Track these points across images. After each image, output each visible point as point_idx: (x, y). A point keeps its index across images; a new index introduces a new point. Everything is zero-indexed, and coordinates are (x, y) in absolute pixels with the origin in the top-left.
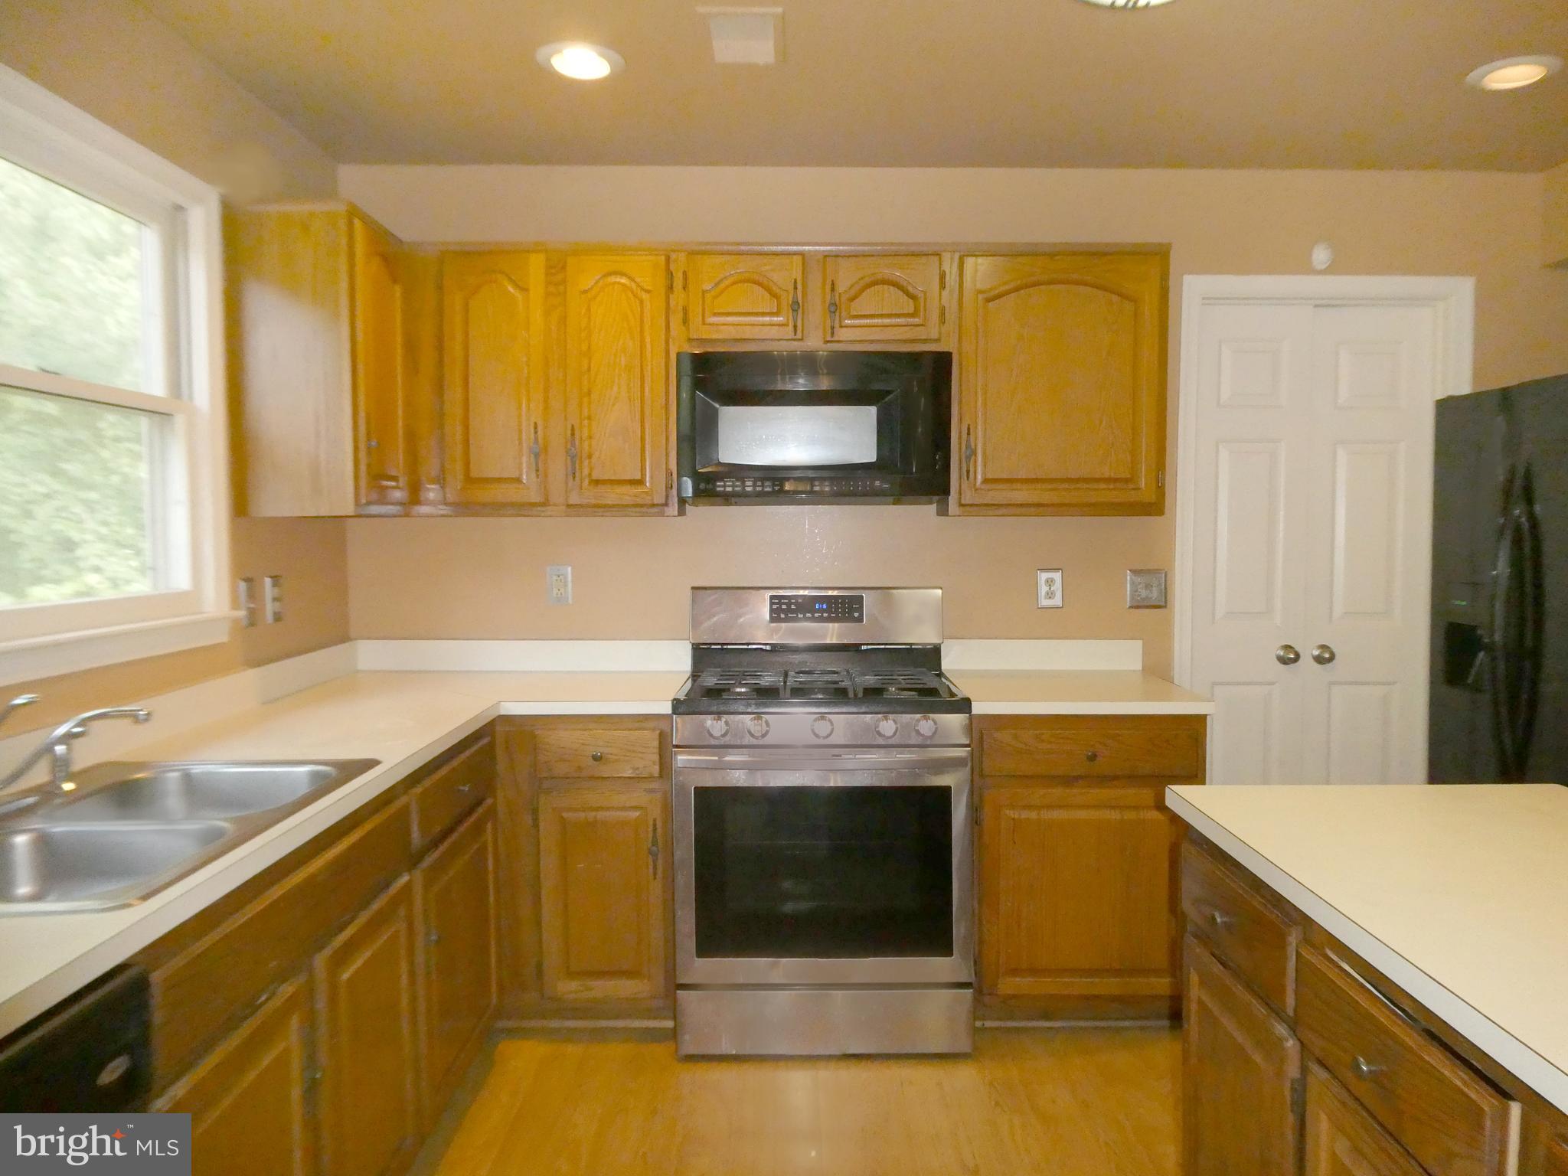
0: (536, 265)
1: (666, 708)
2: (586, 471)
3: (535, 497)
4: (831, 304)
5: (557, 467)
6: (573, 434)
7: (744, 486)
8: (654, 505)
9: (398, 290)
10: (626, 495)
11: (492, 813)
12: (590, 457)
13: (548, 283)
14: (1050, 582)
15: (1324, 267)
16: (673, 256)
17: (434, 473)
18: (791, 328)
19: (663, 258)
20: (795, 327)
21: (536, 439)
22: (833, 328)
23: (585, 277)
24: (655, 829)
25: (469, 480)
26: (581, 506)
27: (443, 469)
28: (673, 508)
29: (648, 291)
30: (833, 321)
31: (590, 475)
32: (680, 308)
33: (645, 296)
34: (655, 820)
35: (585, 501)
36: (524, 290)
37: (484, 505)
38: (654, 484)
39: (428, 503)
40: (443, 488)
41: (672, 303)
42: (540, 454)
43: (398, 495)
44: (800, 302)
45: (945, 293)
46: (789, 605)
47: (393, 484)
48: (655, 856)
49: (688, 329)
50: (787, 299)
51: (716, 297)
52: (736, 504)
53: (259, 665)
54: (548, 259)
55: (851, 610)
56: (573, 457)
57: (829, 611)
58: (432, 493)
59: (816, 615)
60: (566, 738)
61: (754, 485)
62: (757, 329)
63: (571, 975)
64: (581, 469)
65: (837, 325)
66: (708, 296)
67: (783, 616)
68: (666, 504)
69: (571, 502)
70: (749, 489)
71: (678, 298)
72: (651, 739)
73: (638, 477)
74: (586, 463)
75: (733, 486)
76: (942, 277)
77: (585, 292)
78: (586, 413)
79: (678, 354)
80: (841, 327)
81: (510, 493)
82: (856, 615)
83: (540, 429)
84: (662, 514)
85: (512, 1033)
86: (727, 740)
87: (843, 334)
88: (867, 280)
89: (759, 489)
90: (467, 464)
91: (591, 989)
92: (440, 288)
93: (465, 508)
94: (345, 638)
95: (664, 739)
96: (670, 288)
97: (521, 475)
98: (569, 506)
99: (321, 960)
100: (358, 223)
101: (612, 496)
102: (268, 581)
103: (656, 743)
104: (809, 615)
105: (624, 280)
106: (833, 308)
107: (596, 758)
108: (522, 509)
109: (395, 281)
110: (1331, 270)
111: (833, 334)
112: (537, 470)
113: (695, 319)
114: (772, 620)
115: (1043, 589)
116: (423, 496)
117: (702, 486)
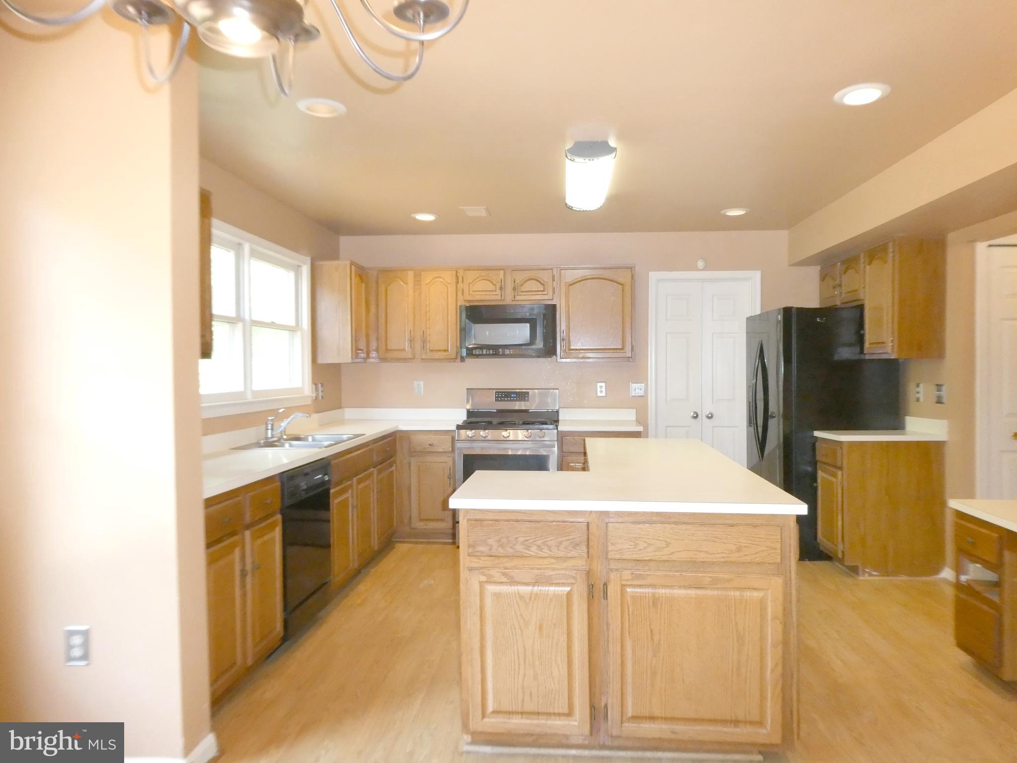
0: (411, 274)
1: (454, 428)
2: (428, 347)
3: (411, 356)
4: (514, 288)
5: (418, 347)
6: (423, 334)
7: (482, 352)
8: (452, 359)
9: (363, 285)
10: (442, 355)
11: (395, 462)
12: (429, 342)
13: (415, 281)
14: (601, 387)
15: (701, 268)
16: (458, 271)
17: (374, 348)
18: (500, 296)
19: (455, 272)
20: (501, 295)
21: (411, 336)
22: (515, 296)
23: (427, 278)
24: (450, 470)
25: (387, 350)
26: (427, 359)
27: (378, 346)
28: (459, 360)
29: (450, 284)
30: (515, 293)
31: (429, 348)
32: (461, 289)
33: (448, 285)
34: (450, 467)
35: (428, 357)
36: (407, 283)
37: (392, 359)
38: (452, 351)
39: (373, 358)
40: (378, 353)
41: (458, 287)
42: (411, 341)
43: (362, 355)
44: (503, 287)
45: (555, 283)
46: (502, 395)
47: (360, 352)
48: (450, 478)
49: (464, 296)
50: (498, 286)
51: (473, 285)
52: (481, 358)
53: (319, 412)
54: (415, 273)
55: (525, 397)
56: (424, 342)
57: (516, 397)
58: (374, 354)
59: (512, 399)
60: (421, 437)
61: (486, 352)
62: (488, 296)
63: (421, 520)
64: (426, 347)
65: (516, 295)
66: (471, 285)
67: (499, 399)
68: (456, 358)
69: (423, 358)
70: (484, 353)
71: (460, 285)
72: (449, 438)
73: (446, 349)
74: (428, 344)
75: (479, 352)
76: (553, 277)
77: (427, 284)
78: (428, 327)
79: (460, 306)
80: (518, 295)
81: (402, 355)
82: (526, 399)
83: (412, 332)
84: (455, 362)
85: (400, 542)
86: (474, 438)
87: (518, 298)
88: (528, 278)
89: (488, 353)
90: (386, 345)
91: (427, 525)
92: (377, 283)
93: (384, 360)
94: (340, 407)
95: (453, 438)
96: (457, 282)
97: (405, 348)
98: (422, 359)
99: (355, 479)
100: (353, 266)
101: (437, 355)
102: (320, 385)
103: (451, 440)
104: (509, 399)
105: (441, 280)
106: (514, 289)
107: (430, 445)
108: (405, 360)
109: (362, 282)
110: (705, 269)
111: (515, 298)
112: (411, 347)
113: (466, 292)
114: (496, 400)
115: (599, 389)
116: (371, 355)
117: (468, 352)
